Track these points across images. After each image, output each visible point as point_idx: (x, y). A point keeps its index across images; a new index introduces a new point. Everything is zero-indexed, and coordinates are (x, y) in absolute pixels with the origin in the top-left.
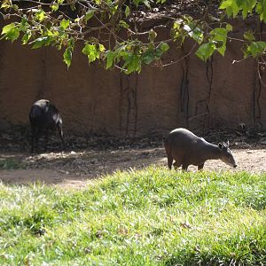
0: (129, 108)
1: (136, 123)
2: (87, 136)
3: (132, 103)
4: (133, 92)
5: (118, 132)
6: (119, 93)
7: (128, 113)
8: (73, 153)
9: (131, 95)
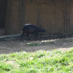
0: (67, 25)
1: (69, 30)
2: (54, 35)
3: (68, 23)
4: (68, 20)
5: (64, 33)
6: (64, 21)
7: (67, 27)
8: (52, 40)
9: (68, 21)
